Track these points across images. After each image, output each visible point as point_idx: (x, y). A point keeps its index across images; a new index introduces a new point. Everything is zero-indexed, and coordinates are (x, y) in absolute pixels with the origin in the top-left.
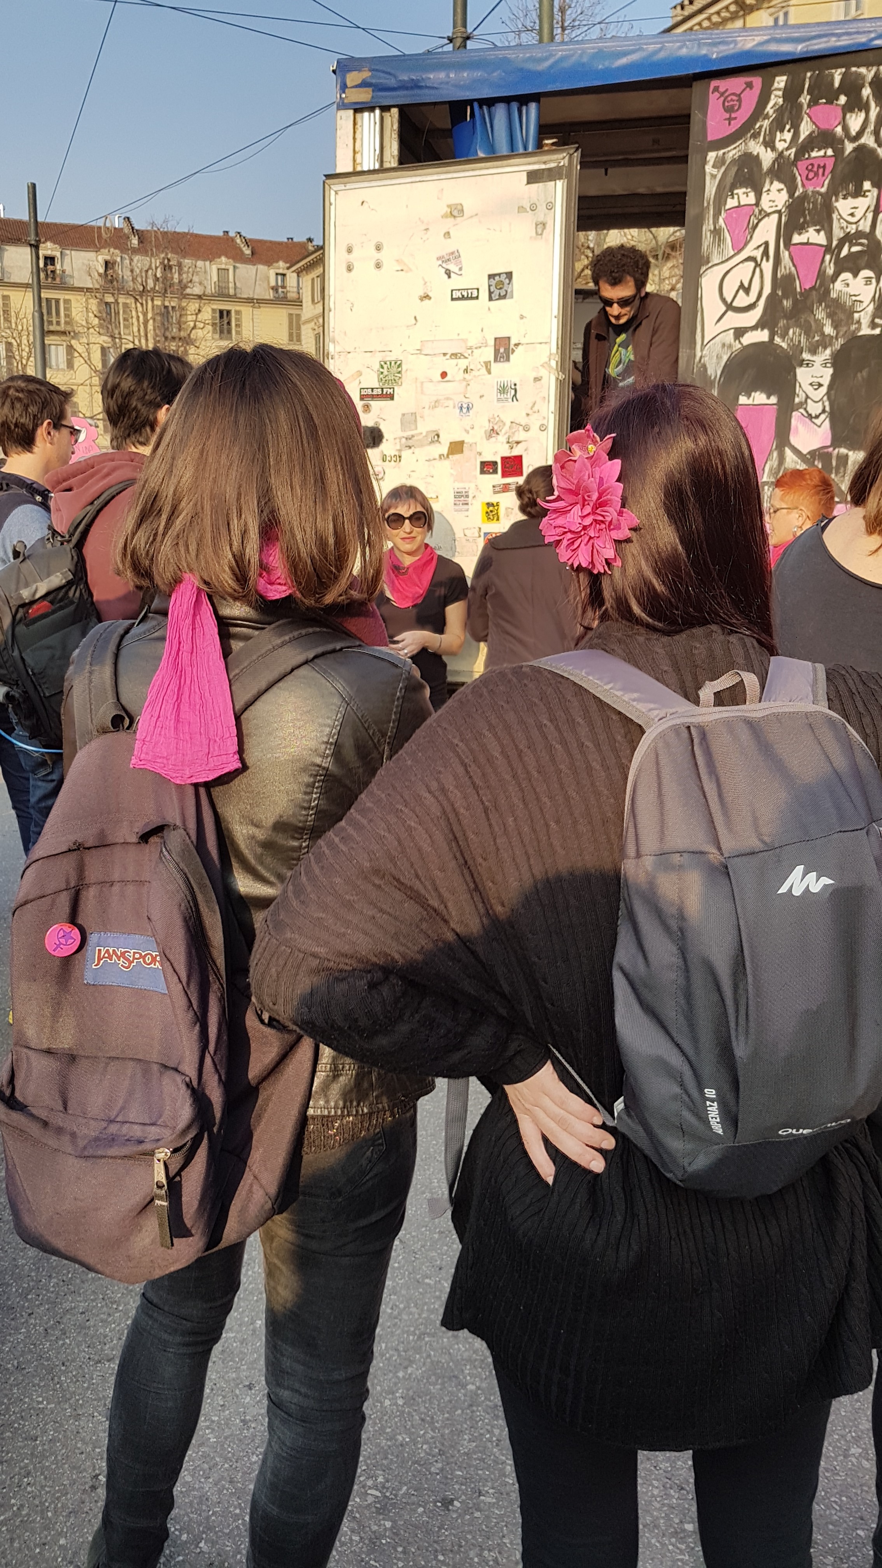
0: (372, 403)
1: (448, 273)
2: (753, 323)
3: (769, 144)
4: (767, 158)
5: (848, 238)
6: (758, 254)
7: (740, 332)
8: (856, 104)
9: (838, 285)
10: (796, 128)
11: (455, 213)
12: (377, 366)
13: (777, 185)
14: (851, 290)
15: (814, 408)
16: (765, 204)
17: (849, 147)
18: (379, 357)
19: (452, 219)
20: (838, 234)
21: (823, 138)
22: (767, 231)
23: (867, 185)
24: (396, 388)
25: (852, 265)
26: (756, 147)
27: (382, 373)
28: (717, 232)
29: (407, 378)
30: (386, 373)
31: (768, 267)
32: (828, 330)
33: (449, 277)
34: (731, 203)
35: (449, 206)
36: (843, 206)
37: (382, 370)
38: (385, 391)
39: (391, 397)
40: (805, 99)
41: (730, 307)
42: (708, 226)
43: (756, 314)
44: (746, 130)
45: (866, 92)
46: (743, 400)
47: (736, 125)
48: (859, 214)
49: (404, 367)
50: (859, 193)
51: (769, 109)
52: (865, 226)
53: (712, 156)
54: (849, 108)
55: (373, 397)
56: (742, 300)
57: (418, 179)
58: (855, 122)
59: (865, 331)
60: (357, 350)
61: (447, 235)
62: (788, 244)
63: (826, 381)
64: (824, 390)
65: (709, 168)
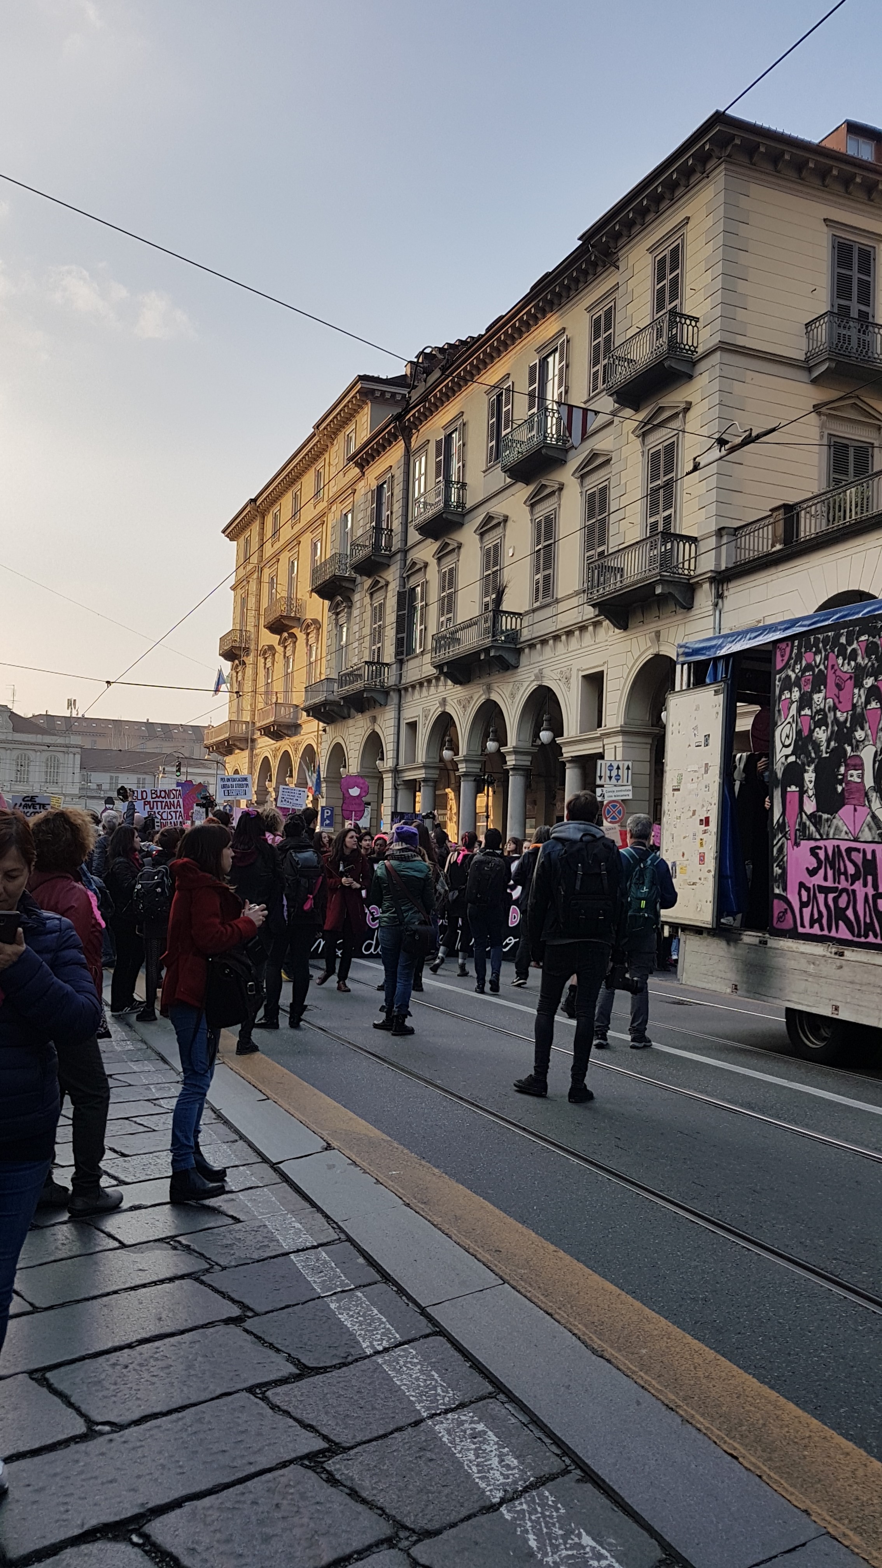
0: (675, 793)
1: (694, 735)
2: (790, 753)
3: (793, 671)
4: (793, 676)
5: (818, 712)
6: (791, 720)
7: (787, 757)
8: (818, 652)
9: (815, 734)
10: (801, 663)
11: (697, 709)
12: (677, 776)
13: (796, 689)
14: (819, 736)
15: (811, 793)
16: (793, 698)
17: (817, 670)
18: (677, 772)
19: (696, 712)
20: (814, 710)
21: (809, 667)
22: (793, 710)
23: (822, 687)
24: (681, 786)
25: (818, 724)
26: (790, 673)
28: (779, 711)
31: (794, 725)
32: (813, 755)
33: (695, 737)
34: (783, 697)
35: (695, 706)
36: (816, 697)
38: (678, 787)
39: (679, 790)
40: (803, 650)
41: (784, 746)
42: (777, 709)
43: (791, 748)
44: (786, 666)
45: (821, 645)
46: (789, 789)
47: (784, 662)
48: (820, 700)
49: (683, 776)
50: (820, 691)
51: (793, 655)
52: (822, 706)
53: (778, 676)
54: (815, 654)
55: (675, 790)
56: (787, 743)
58: (818, 658)
59: (824, 755)
61: (695, 718)
62: (800, 716)
63: (813, 779)
64: (813, 784)
65: (777, 683)
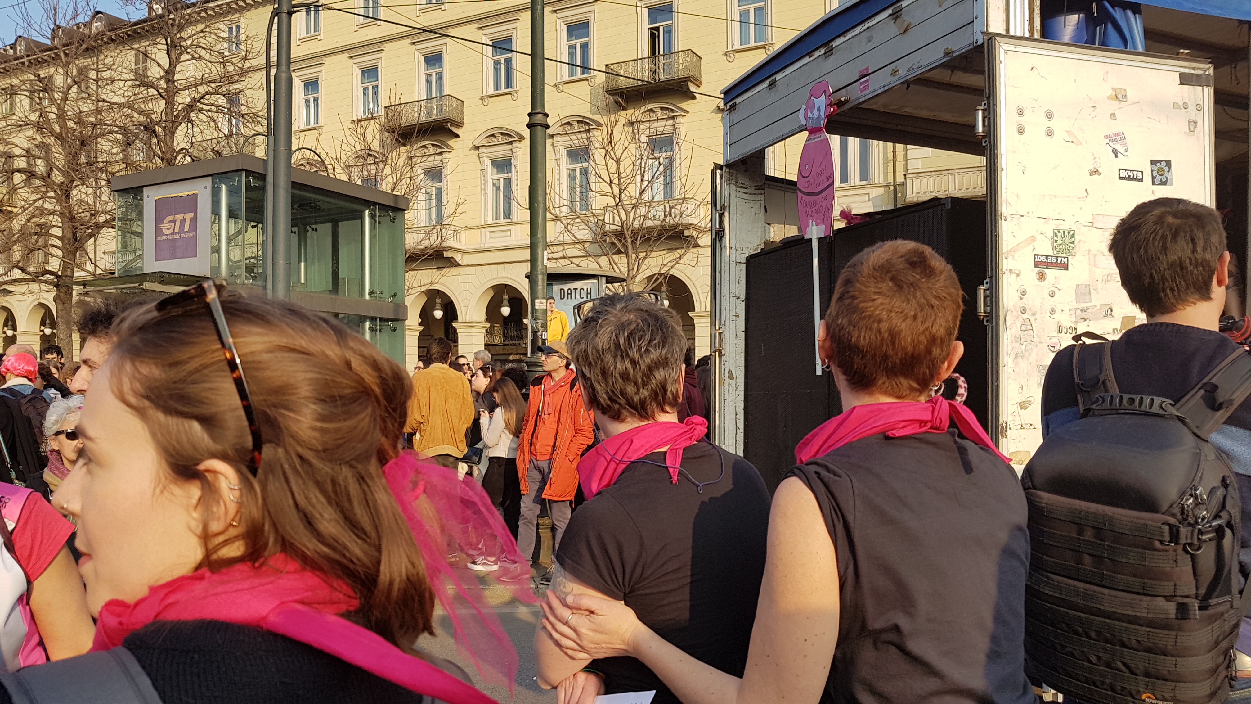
0: (1047, 271)
1: (1115, 153)
11: (1120, 96)
12: (1052, 234)
18: (1052, 225)
19: (1117, 102)
24: (1070, 258)
27: (1056, 241)
29: (1081, 249)
30: (1060, 242)
33: (1116, 156)
35: (1114, 89)
37: (1055, 238)
38: (1059, 259)
39: (1066, 267)
49: (1077, 238)
55: (1048, 265)
57: (1085, 57)
60: (1030, 214)
61: (1113, 116)
